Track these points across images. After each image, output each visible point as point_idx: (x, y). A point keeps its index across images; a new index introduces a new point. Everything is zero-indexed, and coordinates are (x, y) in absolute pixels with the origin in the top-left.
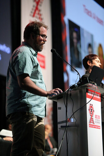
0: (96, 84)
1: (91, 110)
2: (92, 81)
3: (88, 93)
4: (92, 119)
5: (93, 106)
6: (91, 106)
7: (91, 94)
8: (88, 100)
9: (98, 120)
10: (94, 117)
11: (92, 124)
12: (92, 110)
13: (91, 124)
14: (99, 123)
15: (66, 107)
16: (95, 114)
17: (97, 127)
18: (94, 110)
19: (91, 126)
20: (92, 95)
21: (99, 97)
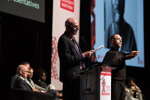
0: (107, 66)
2: (104, 64)
3: (102, 72)
5: (105, 80)
8: (102, 76)
9: (108, 89)
10: (105, 88)
11: (104, 93)
12: (104, 83)
13: (103, 93)
14: (109, 91)
15: (86, 81)
16: (106, 85)
17: (108, 94)
18: (106, 82)
19: (103, 94)
20: (105, 73)
21: (110, 73)
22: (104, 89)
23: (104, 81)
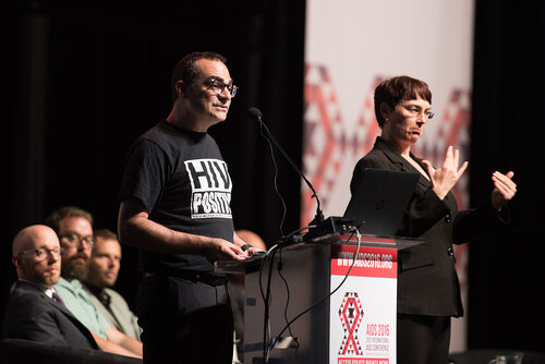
0: (359, 236)
1: (351, 311)
2: (347, 223)
3: (340, 261)
4: (351, 339)
5: (361, 297)
6: (351, 300)
7: (351, 261)
9: (379, 340)
11: (354, 355)
13: (347, 355)
14: (385, 348)
15: (266, 302)
16: (366, 321)
20: (359, 263)
21: (389, 265)
22: (351, 337)
23: (351, 301)
